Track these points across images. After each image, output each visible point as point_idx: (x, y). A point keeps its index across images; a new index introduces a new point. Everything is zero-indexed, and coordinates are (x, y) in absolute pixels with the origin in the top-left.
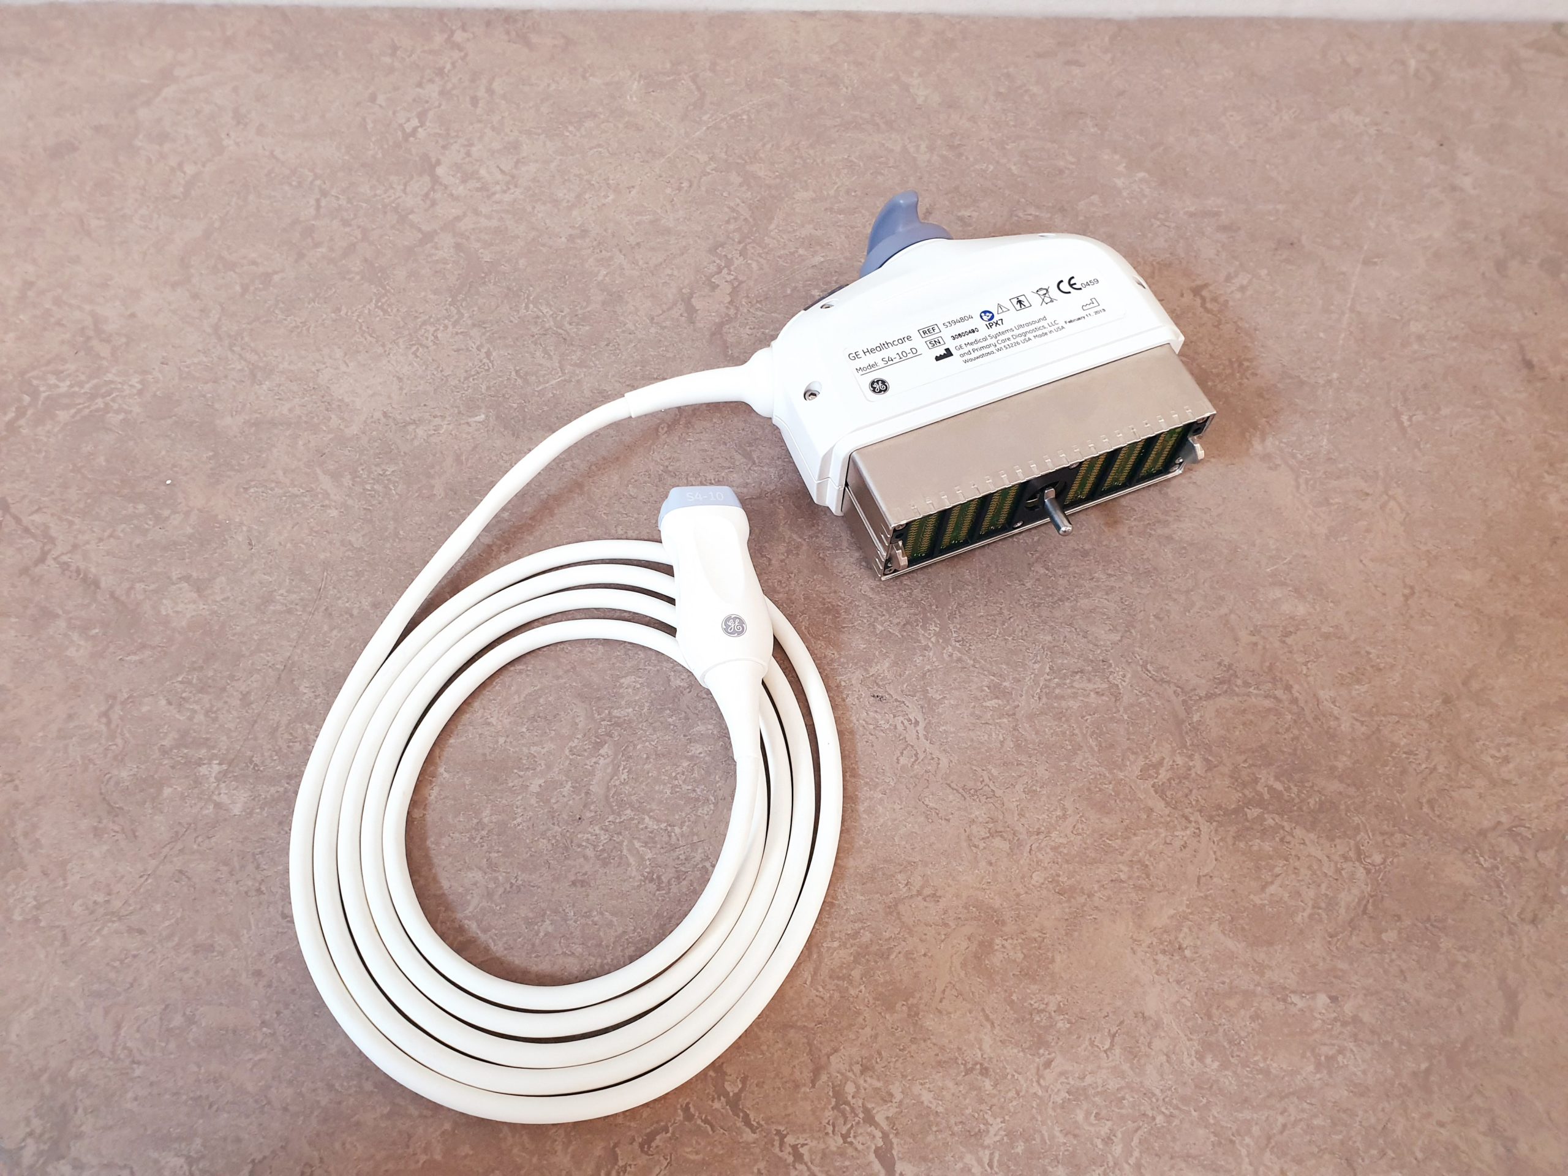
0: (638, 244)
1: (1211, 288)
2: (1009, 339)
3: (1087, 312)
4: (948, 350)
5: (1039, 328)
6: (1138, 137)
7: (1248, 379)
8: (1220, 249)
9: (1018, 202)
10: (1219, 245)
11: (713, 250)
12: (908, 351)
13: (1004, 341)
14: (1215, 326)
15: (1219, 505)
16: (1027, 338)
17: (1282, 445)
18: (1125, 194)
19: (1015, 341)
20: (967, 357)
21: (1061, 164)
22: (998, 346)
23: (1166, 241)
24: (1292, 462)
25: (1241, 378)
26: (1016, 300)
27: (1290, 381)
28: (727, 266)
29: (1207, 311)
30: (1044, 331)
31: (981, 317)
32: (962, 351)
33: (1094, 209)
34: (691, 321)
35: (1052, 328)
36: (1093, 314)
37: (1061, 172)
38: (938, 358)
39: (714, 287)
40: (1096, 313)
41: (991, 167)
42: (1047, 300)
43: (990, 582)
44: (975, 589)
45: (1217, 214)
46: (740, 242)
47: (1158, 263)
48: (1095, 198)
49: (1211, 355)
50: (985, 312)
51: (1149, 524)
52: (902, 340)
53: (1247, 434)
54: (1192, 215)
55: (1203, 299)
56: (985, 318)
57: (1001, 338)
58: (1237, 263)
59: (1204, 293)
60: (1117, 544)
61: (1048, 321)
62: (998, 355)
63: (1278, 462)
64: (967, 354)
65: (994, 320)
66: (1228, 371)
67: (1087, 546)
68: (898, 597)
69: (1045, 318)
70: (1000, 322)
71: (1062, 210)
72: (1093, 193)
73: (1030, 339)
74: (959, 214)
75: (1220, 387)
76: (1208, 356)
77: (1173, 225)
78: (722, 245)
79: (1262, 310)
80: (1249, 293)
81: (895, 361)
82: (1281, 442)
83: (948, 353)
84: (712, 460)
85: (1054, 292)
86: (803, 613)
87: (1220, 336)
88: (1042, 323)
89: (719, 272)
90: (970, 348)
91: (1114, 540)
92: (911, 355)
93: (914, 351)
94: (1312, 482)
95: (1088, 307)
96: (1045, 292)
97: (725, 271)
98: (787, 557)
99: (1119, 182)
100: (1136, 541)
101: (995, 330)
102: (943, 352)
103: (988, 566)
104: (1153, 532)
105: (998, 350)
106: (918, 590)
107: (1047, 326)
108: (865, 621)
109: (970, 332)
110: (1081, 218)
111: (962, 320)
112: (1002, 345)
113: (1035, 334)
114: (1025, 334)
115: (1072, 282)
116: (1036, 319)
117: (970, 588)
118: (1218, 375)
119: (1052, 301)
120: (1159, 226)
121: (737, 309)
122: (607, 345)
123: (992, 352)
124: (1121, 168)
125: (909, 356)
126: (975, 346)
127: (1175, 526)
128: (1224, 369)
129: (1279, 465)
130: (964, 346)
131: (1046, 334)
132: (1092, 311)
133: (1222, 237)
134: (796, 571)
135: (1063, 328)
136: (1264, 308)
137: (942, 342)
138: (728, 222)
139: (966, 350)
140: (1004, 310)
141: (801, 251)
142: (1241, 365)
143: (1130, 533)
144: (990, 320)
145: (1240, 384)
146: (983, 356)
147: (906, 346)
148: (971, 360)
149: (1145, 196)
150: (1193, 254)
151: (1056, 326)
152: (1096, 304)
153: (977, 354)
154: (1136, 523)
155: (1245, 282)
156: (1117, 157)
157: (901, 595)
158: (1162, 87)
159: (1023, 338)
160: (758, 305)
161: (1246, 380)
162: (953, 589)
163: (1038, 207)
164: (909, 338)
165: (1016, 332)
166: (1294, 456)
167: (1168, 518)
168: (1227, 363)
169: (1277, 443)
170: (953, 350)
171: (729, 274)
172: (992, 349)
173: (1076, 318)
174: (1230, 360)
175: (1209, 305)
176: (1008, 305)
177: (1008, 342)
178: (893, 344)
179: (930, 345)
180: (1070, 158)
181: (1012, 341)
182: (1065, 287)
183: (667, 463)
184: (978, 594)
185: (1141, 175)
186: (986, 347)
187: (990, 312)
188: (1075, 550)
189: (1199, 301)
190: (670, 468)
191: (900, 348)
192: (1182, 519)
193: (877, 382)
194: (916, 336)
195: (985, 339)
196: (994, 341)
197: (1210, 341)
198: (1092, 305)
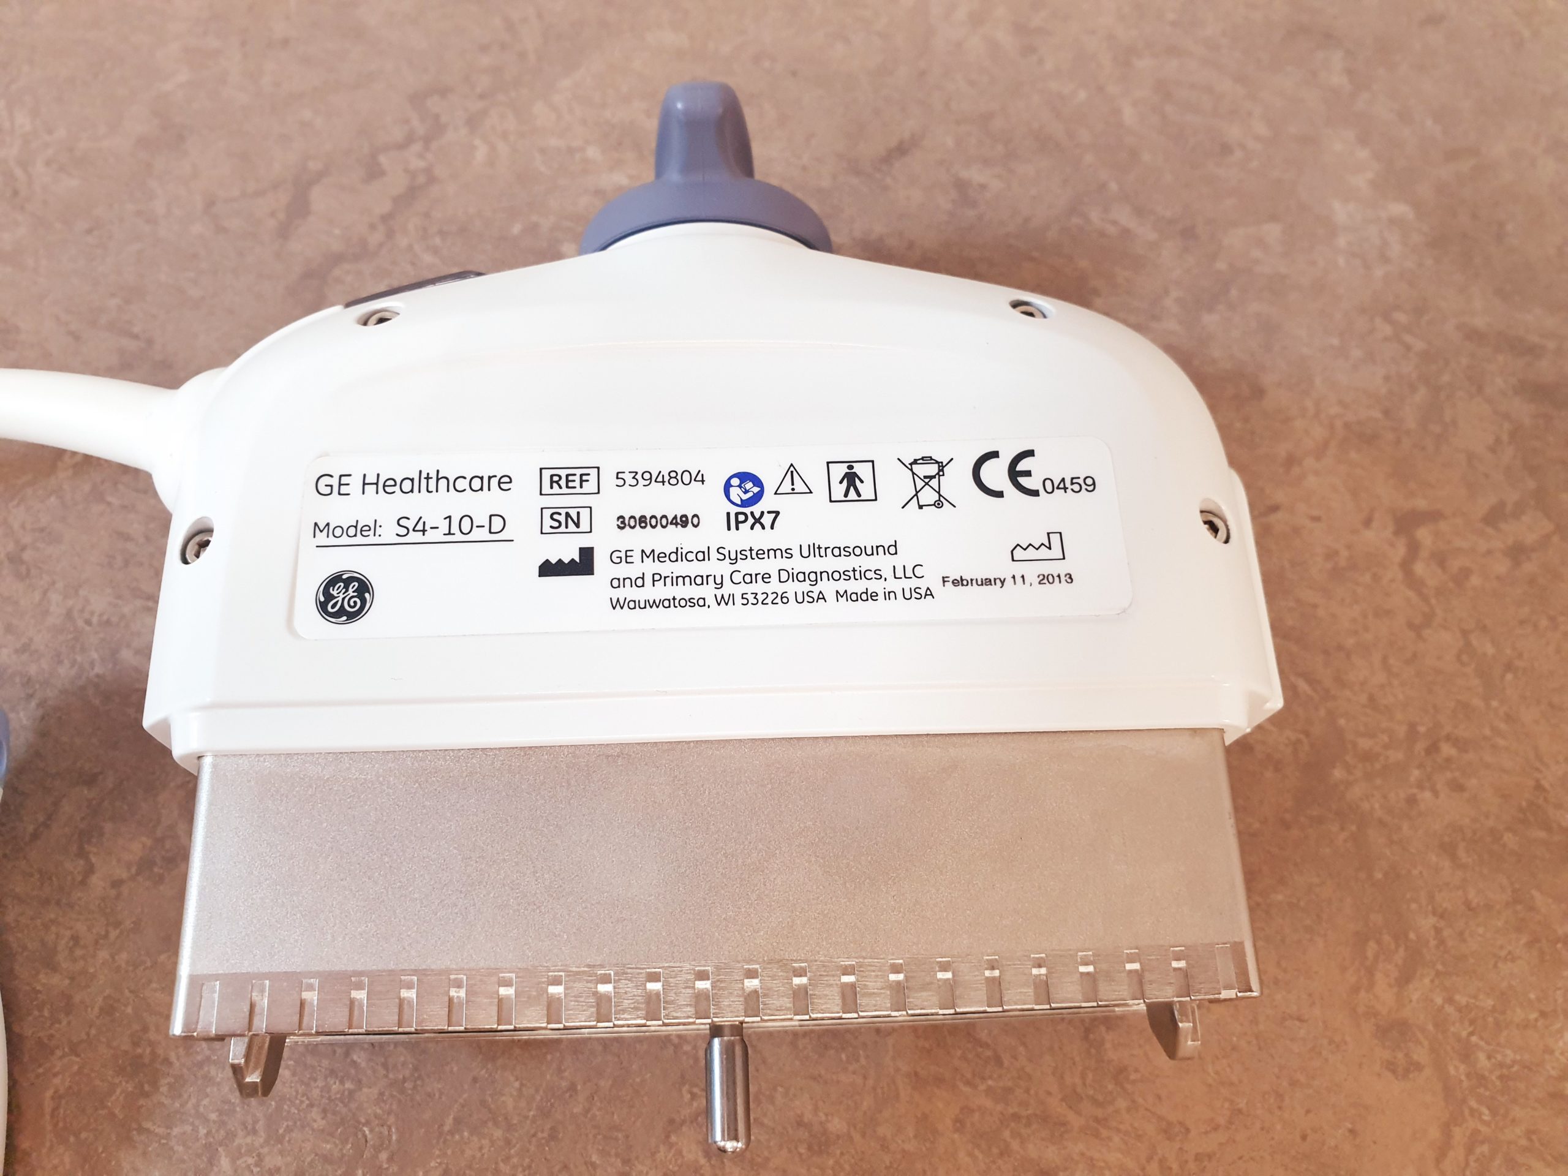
0: (285, 42)
1: (1443, 526)
2: (766, 578)
3: (1018, 569)
4: (587, 554)
5: (863, 575)
6: (1429, 123)
7: (1436, 793)
8: (1505, 438)
9: (1103, 187)
10: (1507, 426)
11: (417, 99)
12: (481, 519)
13: (752, 578)
14: (1410, 625)
15: (1216, 1128)
16: (816, 590)
17: (1449, 1009)
18: (1342, 241)
19: (780, 588)
20: (628, 593)
21: (1233, 132)
22: (728, 589)
23: (1387, 378)
24: (1457, 1069)
25: (1420, 786)
26: (843, 469)
27: (1542, 834)
28: (427, 140)
29: (1412, 581)
30: (875, 586)
31: (728, 486)
32: (623, 570)
33: (1256, 253)
34: (284, 232)
35: (895, 585)
36: (1034, 579)
37: (1226, 149)
38: (548, 569)
39: (374, 172)
40: (1044, 579)
41: (1082, 95)
42: (928, 496)
43: (553, 1136)
44: (508, 1142)
45: (1533, 351)
46: (482, 97)
47: (1347, 425)
48: (1273, 231)
49: (1371, 699)
50: (744, 477)
51: (1016, 1117)
52: (482, 483)
53: (1372, 948)
54: (1473, 335)
55: (1414, 548)
56: (736, 493)
57: (748, 566)
58: (1531, 484)
59: (1424, 534)
60: (910, 1147)
61: (898, 561)
62: (716, 615)
63: (1421, 1054)
64: (633, 583)
65: (757, 509)
66: (1396, 756)
67: (836, 1125)
68: (316, 1093)
69: (892, 549)
70: (767, 520)
71: (1188, 234)
72: (1274, 218)
73: (821, 597)
74: (965, 174)
75: (1356, 792)
76: (1363, 698)
77: (1419, 345)
78: (444, 92)
79: (1544, 623)
80: (1529, 567)
81: (431, 536)
82: (1450, 1000)
83: (584, 564)
84: (126, 563)
85: (956, 483)
86: (74, 1050)
87: (1415, 655)
88: (883, 562)
89: (402, 146)
90: (650, 567)
91: (910, 1131)
92: (482, 534)
93: (497, 524)
94: (1485, 1148)
95: (1031, 553)
96: (933, 469)
97: (417, 147)
98: (133, 878)
99: (1341, 212)
100: (962, 1155)
101: (746, 537)
102: (569, 554)
103: (572, 1088)
104: (1015, 1145)
105: (721, 601)
106: (375, 1091)
107: (887, 572)
108: (203, 1131)
109: (674, 522)
110: (1221, 266)
111: (674, 478)
112: (738, 591)
113: (842, 586)
114: (816, 577)
115: (1022, 466)
116: (869, 543)
117: (498, 1133)
118: (1367, 757)
119: (938, 504)
120: (1386, 339)
121: (390, 234)
122: (89, 231)
123: (701, 602)
124: (1361, 181)
125: (477, 534)
126: (666, 568)
127: (1080, 1147)
128: (1386, 747)
129: (1419, 1067)
130: (636, 556)
131: (873, 596)
132: (1032, 571)
133: (1523, 410)
134: (128, 924)
135: (929, 593)
136: (1552, 619)
137: (584, 525)
138: (484, 49)
139: (632, 571)
140: (799, 486)
141: (593, 152)
142: (1433, 749)
143: (959, 1124)
144: (745, 503)
145: (1412, 801)
146: (671, 603)
147: (480, 505)
148: (634, 605)
149: (1384, 259)
150: (1437, 429)
151: (914, 583)
152: (1056, 552)
153: (661, 592)
154: (988, 1103)
155: (1530, 538)
156: (1363, 154)
157: (326, 1089)
158: (1526, 33)
159: (806, 587)
160: (438, 241)
161: (1427, 795)
162: (457, 1121)
163: (1140, 212)
164: (504, 482)
165: (798, 564)
166: (1466, 1055)
167: (1071, 1116)
168: (1402, 731)
169: (1439, 1001)
170: (600, 560)
171: (421, 156)
172: (708, 591)
173: (981, 575)
174: (1412, 727)
175: (1419, 568)
176: (815, 476)
177: (759, 587)
178: (452, 485)
179: (548, 522)
180: (1261, 129)
181: (774, 586)
182: (995, 474)
183: (27, 539)
184: (506, 1160)
185: (1399, 209)
186: (693, 581)
187: (757, 482)
188: (800, 1123)
189: (1400, 550)
190: (27, 556)
191: (457, 504)
192: (1105, 1133)
193: (348, 582)
194: (526, 483)
195: (704, 556)
196: (723, 569)
197: (1385, 659)
198: (1044, 553)
